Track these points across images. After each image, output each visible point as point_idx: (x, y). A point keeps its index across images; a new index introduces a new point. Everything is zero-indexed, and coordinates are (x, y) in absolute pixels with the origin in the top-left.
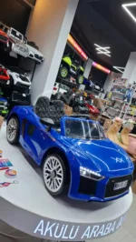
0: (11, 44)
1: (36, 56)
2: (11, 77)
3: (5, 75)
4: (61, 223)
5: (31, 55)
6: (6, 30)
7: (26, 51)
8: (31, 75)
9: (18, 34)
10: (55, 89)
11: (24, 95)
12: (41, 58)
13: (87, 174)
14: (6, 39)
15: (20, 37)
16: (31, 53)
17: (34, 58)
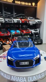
0: (29, 22)
3: (29, 31)
4: (5, 73)
5: (37, 22)
6: (28, 18)
9: (31, 18)
11: (37, 36)
12: (40, 22)
14: (27, 21)
16: (36, 22)
17: (38, 23)
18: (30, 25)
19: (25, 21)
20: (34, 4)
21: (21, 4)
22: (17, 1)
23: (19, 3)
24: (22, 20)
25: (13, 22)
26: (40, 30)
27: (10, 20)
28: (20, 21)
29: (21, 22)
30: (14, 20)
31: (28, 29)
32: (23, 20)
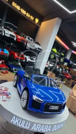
0: (27, 43)
1: (39, 48)
2: (26, 58)
3: (23, 57)
4: (22, 119)
5: (36, 48)
6: (25, 37)
7: (34, 46)
9: (31, 39)
10: (47, 64)
12: (41, 49)
13: (36, 99)
14: (24, 41)
15: (31, 40)
19: (22, 40)
20: (37, 21)
21: (20, 11)
22: (16, 4)
23: (18, 8)
24: (17, 37)
25: (3, 34)
28: (14, 37)
30: (6, 32)
32: (19, 37)
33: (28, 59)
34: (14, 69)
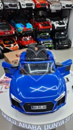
0: (49, 6)
2: (53, 25)
3: (49, 25)
5: (64, 7)
7: (60, 6)
8: (68, 19)
11: (62, 33)
12: (71, 5)
14: (45, 5)
16: (63, 5)
17: (66, 8)
18: (52, 12)
19: (42, 4)
24: (35, 2)
25: (19, 8)
26: (68, 22)
27: (13, 4)
28: (31, 4)
29: (34, 8)
30: (21, 4)
31: (47, 19)
32: (38, 2)
33: (56, 25)
34: (42, 42)
